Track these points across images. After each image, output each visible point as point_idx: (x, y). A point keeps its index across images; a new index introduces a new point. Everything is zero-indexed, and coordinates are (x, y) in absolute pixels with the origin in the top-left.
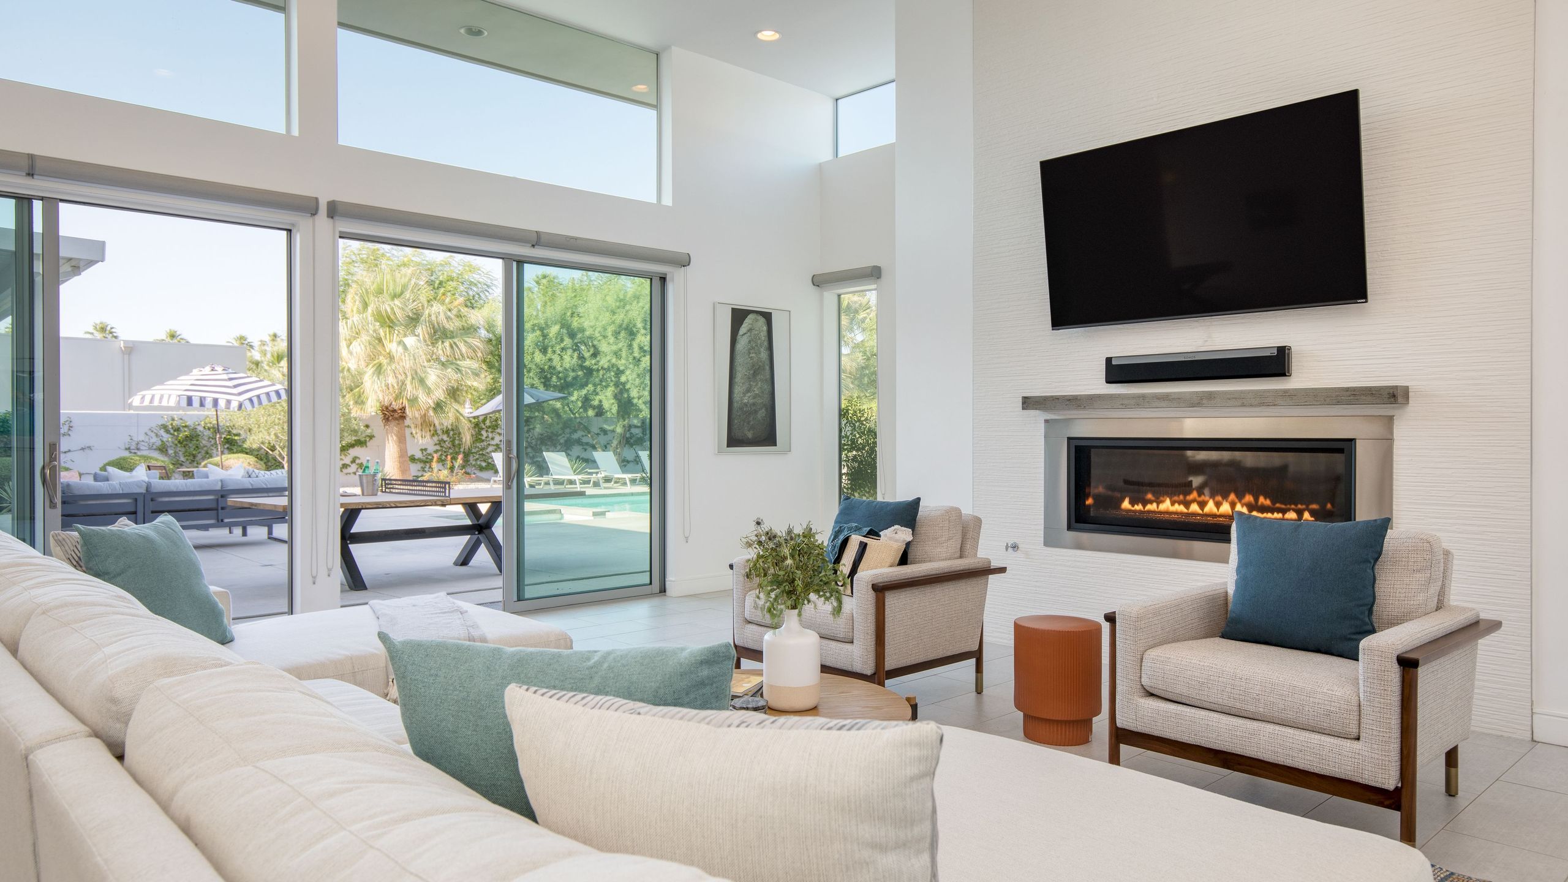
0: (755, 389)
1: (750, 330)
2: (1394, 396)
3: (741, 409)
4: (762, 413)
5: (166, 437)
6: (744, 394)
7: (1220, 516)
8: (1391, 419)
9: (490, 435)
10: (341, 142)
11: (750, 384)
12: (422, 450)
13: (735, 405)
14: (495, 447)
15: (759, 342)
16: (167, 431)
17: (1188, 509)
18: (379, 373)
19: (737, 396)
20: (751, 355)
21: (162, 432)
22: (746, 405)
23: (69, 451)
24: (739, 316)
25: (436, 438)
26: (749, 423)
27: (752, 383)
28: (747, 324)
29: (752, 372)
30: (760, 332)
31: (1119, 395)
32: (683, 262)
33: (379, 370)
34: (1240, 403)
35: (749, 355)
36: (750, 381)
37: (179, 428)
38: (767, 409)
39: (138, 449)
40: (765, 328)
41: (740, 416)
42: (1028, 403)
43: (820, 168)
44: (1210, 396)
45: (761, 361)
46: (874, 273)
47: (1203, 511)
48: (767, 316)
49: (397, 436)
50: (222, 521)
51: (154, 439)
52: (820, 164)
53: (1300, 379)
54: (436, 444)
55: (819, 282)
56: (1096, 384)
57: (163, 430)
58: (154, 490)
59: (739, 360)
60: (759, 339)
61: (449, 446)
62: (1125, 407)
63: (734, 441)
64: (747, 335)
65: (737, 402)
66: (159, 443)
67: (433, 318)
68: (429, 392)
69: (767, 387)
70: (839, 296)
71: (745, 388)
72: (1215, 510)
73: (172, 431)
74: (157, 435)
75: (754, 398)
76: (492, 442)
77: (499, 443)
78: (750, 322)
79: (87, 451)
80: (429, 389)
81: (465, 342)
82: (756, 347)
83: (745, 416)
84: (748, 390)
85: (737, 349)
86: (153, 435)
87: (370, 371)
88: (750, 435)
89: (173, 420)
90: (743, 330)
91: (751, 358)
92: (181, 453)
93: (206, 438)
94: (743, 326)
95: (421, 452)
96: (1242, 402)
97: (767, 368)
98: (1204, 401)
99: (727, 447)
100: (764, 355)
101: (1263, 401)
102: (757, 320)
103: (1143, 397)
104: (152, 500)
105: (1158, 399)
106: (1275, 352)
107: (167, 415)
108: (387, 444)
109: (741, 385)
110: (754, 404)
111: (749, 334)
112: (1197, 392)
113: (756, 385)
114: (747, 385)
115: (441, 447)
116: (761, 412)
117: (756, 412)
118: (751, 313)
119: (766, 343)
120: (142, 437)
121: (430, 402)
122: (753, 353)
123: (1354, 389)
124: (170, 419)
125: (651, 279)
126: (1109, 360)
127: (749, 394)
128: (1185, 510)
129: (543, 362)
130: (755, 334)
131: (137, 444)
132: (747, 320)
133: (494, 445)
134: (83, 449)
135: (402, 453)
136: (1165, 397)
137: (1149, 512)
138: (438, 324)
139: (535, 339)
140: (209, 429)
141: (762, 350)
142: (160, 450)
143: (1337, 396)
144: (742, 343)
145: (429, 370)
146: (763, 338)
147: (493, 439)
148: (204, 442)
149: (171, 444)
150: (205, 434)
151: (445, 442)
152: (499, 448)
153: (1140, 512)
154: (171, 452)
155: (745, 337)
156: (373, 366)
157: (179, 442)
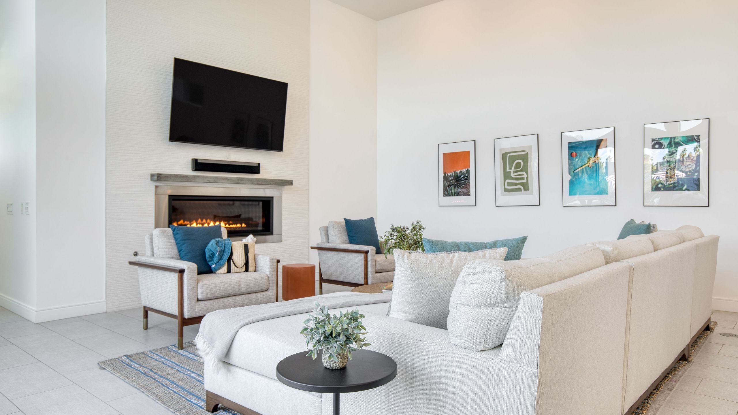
8: (285, 191)
34: (251, 183)
42: (153, 177)
44: (242, 179)
53: (263, 175)
56: (188, 170)
98: (240, 181)
103: (217, 178)
106: (257, 165)
112: (237, 178)
126: (195, 160)
136: (226, 179)
143: (279, 182)
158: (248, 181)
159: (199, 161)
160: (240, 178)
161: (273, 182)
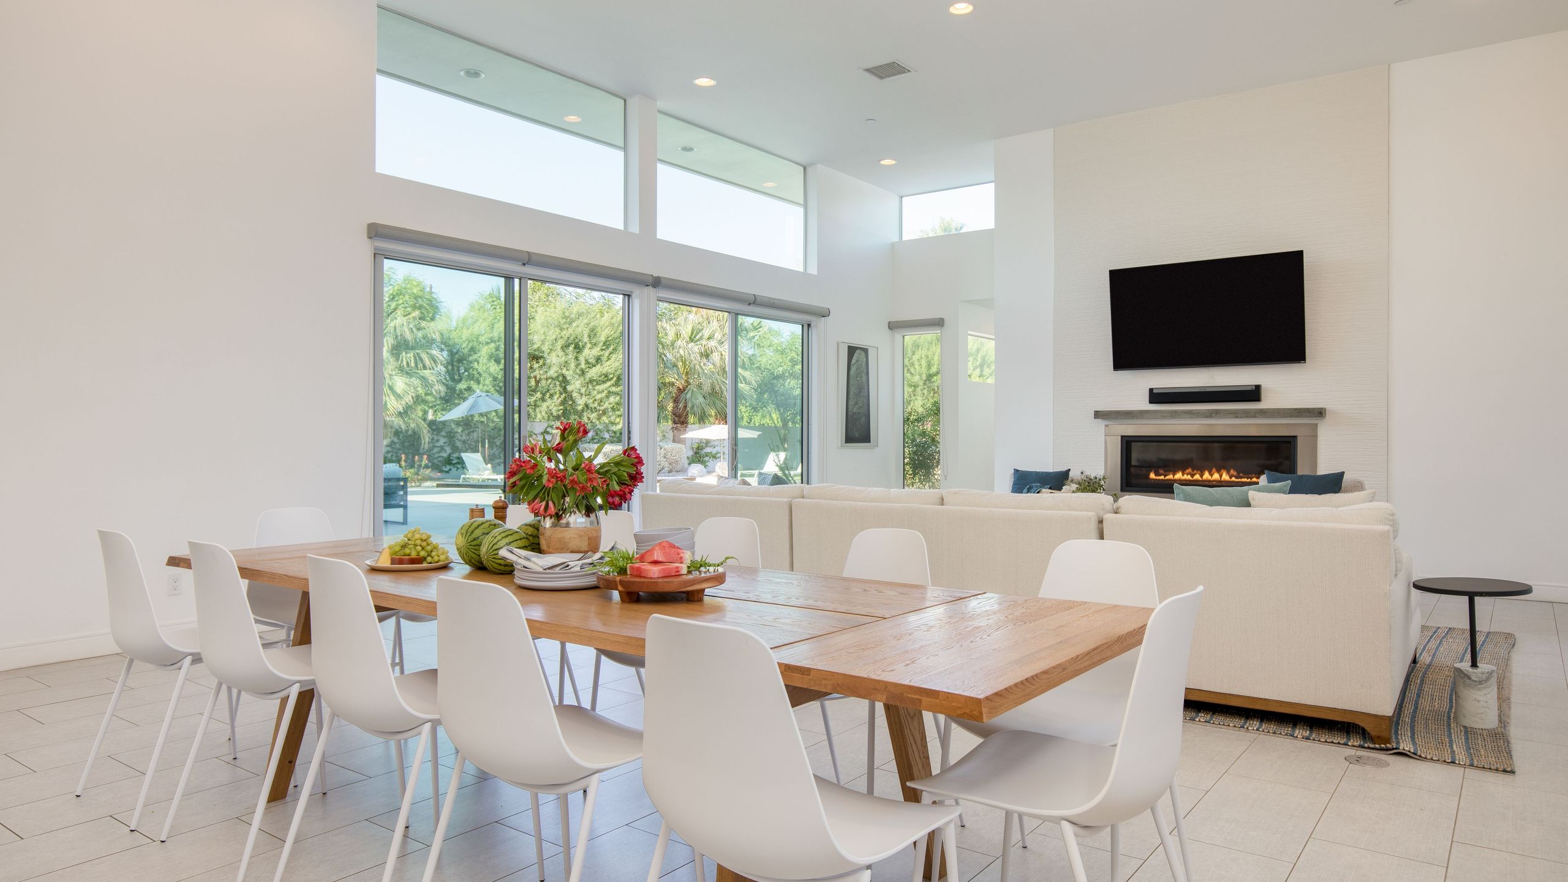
0: (860, 403)
1: (857, 361)
2: (1321, 413)
3: (853, 416)
4: (863, 419)
7: (1213, 481)
8: (1316, 425)
9: (435, 437)
11: (857, 399)
14: (440, 449)
15: (862, 369)
17: (1193, 477)
19: (850, 407)
20: (857, 377)
22: (855, 413)
24: (852, 350)
26: (856, 426)
28: (855, 357)
29: (858, 390)
30: (862, 362)
31: (1160, 410)
32: (824, 314)
34: (1239, 417)
36: (857, 397)
38: (865, 417)
40: (865, 360)
41: (852, 421)
42: (1098, 415)
43: (893, 244)
44: (1216, 411)
45: (863, 383)
46: (939, 323)
47: (1202, 477)
48: (866, 352)
53: (1266, 403)
55: (893, 326)
56: (1144, 404)
59: (852, 382)
60: (862, 367)
61: (399, 447)
62: (1164, 417)
63: (849, 439)
64: (856, 364)
65: (851, 412)
69: (866, 401)
70: (904, 337)
71: (854, 401)
72: (1209, 477)
75: (859, 408)
76: (438, 444)
77: (443, 445)
78: (857, 355)
81: (428, 353)
82: (860, 373)
83: (854, 421)
84: (856, 403)
85: (851, 374)
88: (857, 435)
90: (853, 361)
91: (858, 381)
94: (853, 358)
96: (1236, 414)
97: (866, 388)
98: (1213, 414)
99: (846, 443)
100: (864, 378)
101: (1247, 414)
102: (860, 354)
103: (1176, 412)
105: (1185, 413)
106: (1254, 387)
109: (853, 399)
110: (859, 413)
112: (1210, 410)
113: (860, 400)
115: (392, 448)
117: (860, 419)
118: (857, 349)
119: (865, 371)
123: (1300, 409)
126: (1151, 390)
127: (856, 406)
128: (1191, 479)
129: (496, 371)
130: (859, 364)
132: (855, 353)
133: (438, 447)
136: (1189, 412)
137: (1168, 480)
139: (489, 351)
141: (863, 374)
144: (852, 370)
145: (395, 377)
146: (864, 367)
147: (438, 441)
151: (395, 443)
152: (444, 449)
153: (1162, 480)
155: (855, 366)
158: (1228, 414)
159: (1155, 391)
160: (1213, 410)
161: (1279, 412)
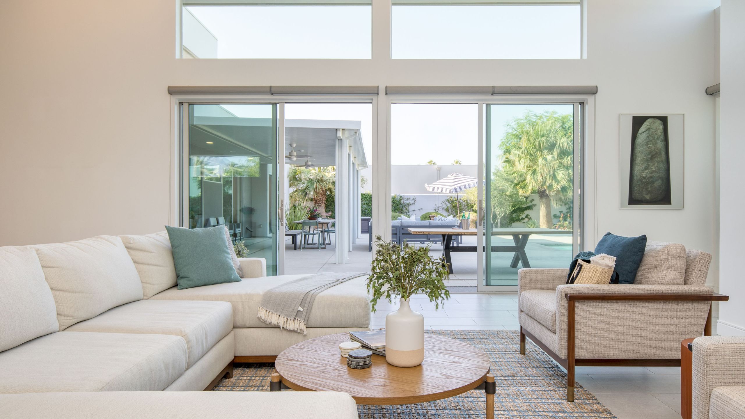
0: (653, 167)
1: (648, 129)
3: (640, 180)
4: (659, 184)
5: (449, 205)
6: (643, 171)
10: (393, 58)
11: (648, 165)
12: (560, 212)
13: (635, 178)
15: (656, 136)
16: (449, 202)
18: (534, 174)
19: (637, 172)
20: (649, 146)
21: (447, 203)
22: (644, 178)
23: (415, 210)
25: (567, 206)
26: (647, 189)
27: (649, 163)
28: (646, 126)
29: (649, 156)
30: (657, 130)
32: (593, 91)
33: (534, 172)
35: (647, 146)
36: (648, 163)
37: (453, 201)
38: (662, 180)
39: (438, 210)
40: (661, 127)
41: (639, 185)
45: (658, 149)
48: (664, 120)
49: (546, 205)
50: (429, 239)
51: (444, 206)
52: (715, 10)
54: (567, 209)
57: (447, 202)
58: (403, 225)
59: (638, 149)
60: (656, 134)
63: (634, 200)
64: (646, 132)
65: (637, 176)
66: (446, 207)
67: (561, 145)
68: (558, 182)
69: (663, 166)
71: (643, 167)
73: (451, 202)
74: (445, 204)
75: (652, 173)
78: (648, 124)
79: (421, 210)
80: (558, 181)
82: (653, 140)
83: (643, 185)
84: (646, 168)
85: (637, 142)
86: (444, 204)
87: (530, 173)
88: (648, 197)
89: (451, 197)
90: (642, 129)
91: (649, 147)
92: (454, 212)
93: (464, 206)
94: (642, 127)
95: (559, 213)
97: (663, 153)
99: (629, 205)
100: (660, 145)
102: (654, 123)
104: (403, 229)
107: (449, 195)
108: (541, 209)
109: (640, 165)
110: (651, 177)
111: (647, 132)
113: (654, 164)
114: (645, 165)
116: (657, 182)
117: (653, 182)
118: (649, 118)
119: (662, 137)
120: (440, 205)
121: (559, 187)
122: (651, 144)
124: (450, 197)
125: (574, 104)
127: (647, 171)
130: (653, 132)
131: (438, 208)
132: (645, 123)
134: (419, 209)
135: (548, 213)
138: (563, 147)
140: (465, 201)
141: (659, 141)
142: (446, 210)
144: (641, 138)
145: (559, 171)
146: (660, 134)
148: (463, 207)
149: (450, 208)
150: (463, 203)
154: (450, 211)
155: (644, 134)
156: (532, 171)
157: (453, 207)
